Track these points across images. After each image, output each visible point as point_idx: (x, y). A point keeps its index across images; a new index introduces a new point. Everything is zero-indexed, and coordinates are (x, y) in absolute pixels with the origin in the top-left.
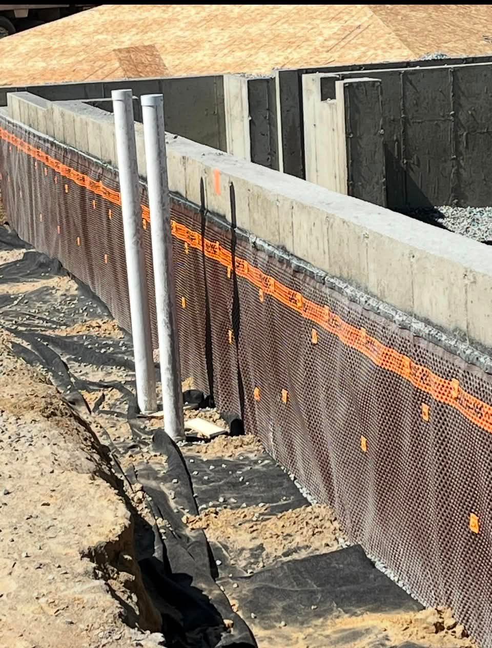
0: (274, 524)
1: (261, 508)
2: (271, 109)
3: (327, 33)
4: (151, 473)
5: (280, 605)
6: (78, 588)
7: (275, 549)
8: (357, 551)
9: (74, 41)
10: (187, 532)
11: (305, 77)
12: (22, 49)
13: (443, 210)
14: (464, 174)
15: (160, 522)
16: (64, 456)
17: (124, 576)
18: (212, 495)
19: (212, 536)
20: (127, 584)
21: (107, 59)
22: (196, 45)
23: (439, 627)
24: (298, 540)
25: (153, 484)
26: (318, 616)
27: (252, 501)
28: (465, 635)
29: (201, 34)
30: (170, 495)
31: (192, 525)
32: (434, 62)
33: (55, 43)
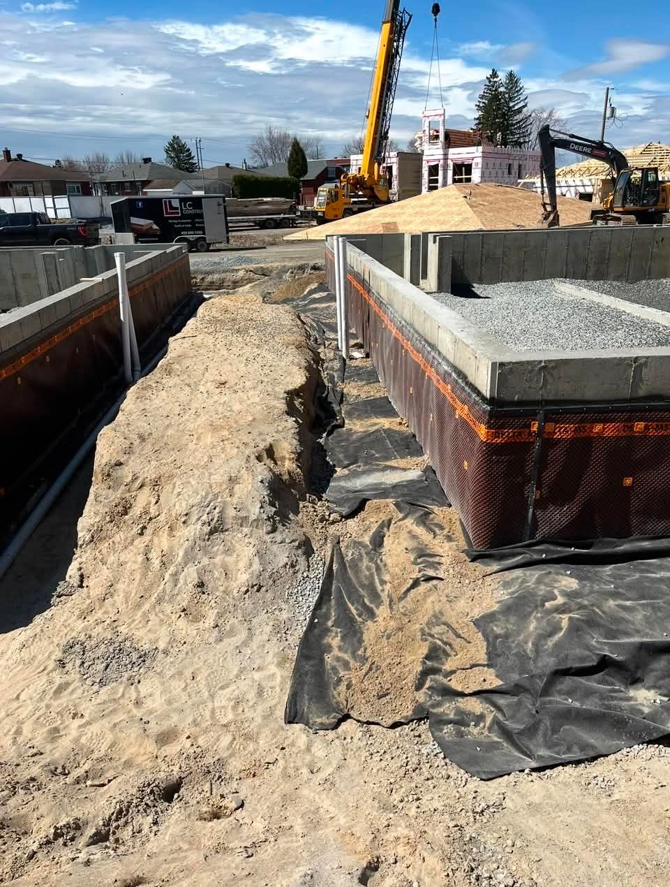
0: (366, 388)
1: (364, 382)
2: (419, 246)
3: (457, 219)
4: (332, 369)
5: (357, 413)
6: (276, 402)
7: (363, 396)
8: (387, 398)
9: (369, 219)
10: (338, 389)
11: (430, 235)
12: (352, 222)
13: (474, 285)
14: (483, 272)
15: (330, 385)
16: (296, 360)
17: (300, 400)
18: (350, 377)
19: (345, 391)
20: (300, 403)
21: (378, 226)
22: (410, 222)
23: (400, 424)
24: (372, 393)
25: (331, 372)
26: (367, 418)
27: (362, 380)
28: (407, 426)
29: (413, 218)
30: (336, 376)
31: (340, 386)
32: (478, 231)
33: (363, 220)
